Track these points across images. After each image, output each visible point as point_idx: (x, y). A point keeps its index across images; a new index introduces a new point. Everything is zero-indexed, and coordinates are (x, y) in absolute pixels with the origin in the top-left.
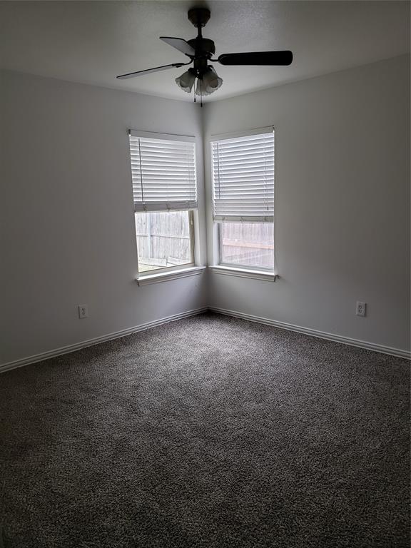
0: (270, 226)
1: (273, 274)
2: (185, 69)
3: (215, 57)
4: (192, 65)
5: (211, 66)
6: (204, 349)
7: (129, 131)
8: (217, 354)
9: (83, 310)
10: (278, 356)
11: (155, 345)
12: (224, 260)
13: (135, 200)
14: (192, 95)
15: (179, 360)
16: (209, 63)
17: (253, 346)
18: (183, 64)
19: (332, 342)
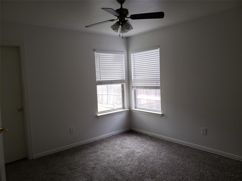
0: (159, 91)
1: (161, 113)
2: (115, 22)
3: (129, 16)
4: (118, 20)
5: (127, 20)
6: (127, 150)
7: (95, 50)
8: (133, 152)
9: (72, 129)
10: (163, 154)
11: (104, 147)
12: (138, 107)
13: (97, 80)
14: (118, 33)
15: (115, 155)
16: (126, 19)
17: (151, 148)
18: (114, 20)
19: (190, 147)
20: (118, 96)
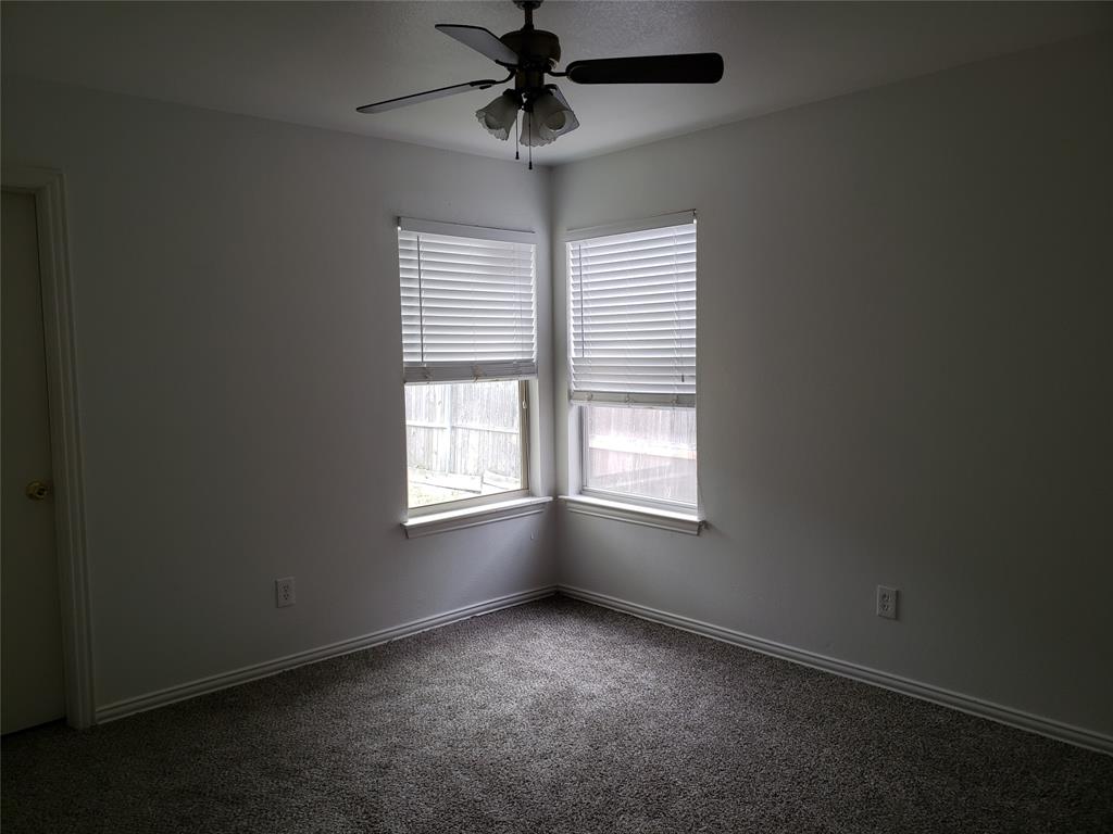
0: (688, 416)
1: (695, 518)
2: (496, 92)
3: (560, 66)
4: (511, 85)
5: (554, 86)
6: (539, 685)
7: (398, 221)
8: (567, 696)
9: (286, 588)
10: (703, 704)
11: (435, 669)
12: (592, 486)
13: (405, 360)
14: (511, 144)
15: (484, 707)
16: (548, 79)
17: (648, 678)
18: (494, 82)
19: (824, 674)
20: (502, 438)
